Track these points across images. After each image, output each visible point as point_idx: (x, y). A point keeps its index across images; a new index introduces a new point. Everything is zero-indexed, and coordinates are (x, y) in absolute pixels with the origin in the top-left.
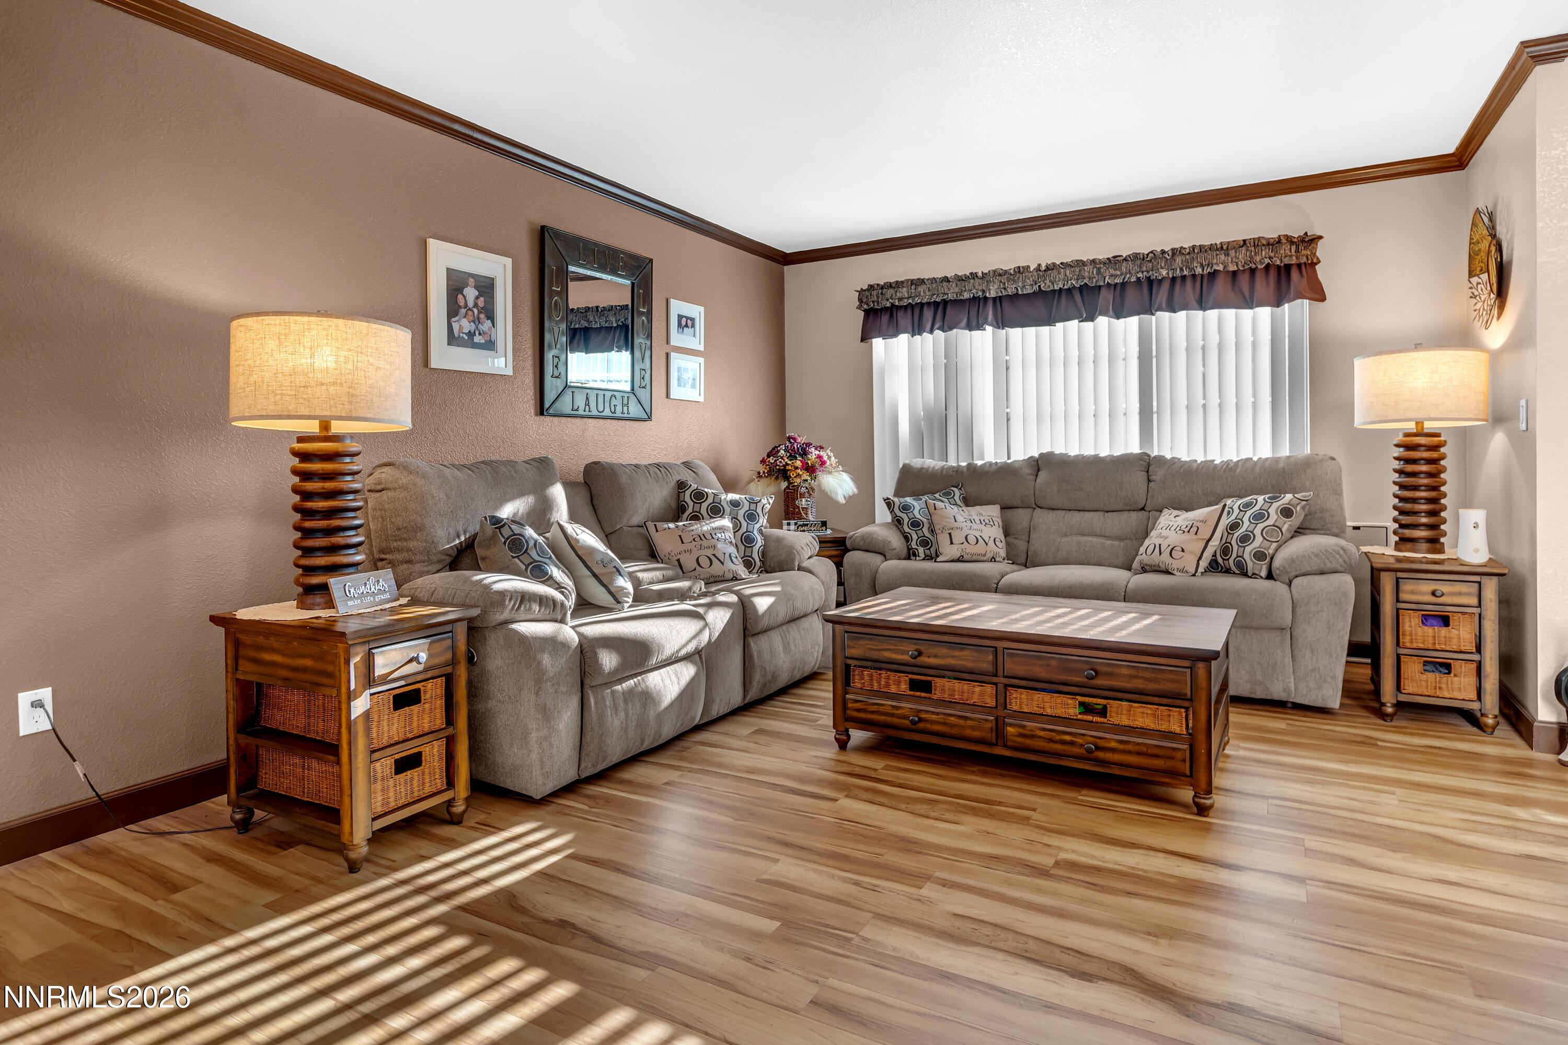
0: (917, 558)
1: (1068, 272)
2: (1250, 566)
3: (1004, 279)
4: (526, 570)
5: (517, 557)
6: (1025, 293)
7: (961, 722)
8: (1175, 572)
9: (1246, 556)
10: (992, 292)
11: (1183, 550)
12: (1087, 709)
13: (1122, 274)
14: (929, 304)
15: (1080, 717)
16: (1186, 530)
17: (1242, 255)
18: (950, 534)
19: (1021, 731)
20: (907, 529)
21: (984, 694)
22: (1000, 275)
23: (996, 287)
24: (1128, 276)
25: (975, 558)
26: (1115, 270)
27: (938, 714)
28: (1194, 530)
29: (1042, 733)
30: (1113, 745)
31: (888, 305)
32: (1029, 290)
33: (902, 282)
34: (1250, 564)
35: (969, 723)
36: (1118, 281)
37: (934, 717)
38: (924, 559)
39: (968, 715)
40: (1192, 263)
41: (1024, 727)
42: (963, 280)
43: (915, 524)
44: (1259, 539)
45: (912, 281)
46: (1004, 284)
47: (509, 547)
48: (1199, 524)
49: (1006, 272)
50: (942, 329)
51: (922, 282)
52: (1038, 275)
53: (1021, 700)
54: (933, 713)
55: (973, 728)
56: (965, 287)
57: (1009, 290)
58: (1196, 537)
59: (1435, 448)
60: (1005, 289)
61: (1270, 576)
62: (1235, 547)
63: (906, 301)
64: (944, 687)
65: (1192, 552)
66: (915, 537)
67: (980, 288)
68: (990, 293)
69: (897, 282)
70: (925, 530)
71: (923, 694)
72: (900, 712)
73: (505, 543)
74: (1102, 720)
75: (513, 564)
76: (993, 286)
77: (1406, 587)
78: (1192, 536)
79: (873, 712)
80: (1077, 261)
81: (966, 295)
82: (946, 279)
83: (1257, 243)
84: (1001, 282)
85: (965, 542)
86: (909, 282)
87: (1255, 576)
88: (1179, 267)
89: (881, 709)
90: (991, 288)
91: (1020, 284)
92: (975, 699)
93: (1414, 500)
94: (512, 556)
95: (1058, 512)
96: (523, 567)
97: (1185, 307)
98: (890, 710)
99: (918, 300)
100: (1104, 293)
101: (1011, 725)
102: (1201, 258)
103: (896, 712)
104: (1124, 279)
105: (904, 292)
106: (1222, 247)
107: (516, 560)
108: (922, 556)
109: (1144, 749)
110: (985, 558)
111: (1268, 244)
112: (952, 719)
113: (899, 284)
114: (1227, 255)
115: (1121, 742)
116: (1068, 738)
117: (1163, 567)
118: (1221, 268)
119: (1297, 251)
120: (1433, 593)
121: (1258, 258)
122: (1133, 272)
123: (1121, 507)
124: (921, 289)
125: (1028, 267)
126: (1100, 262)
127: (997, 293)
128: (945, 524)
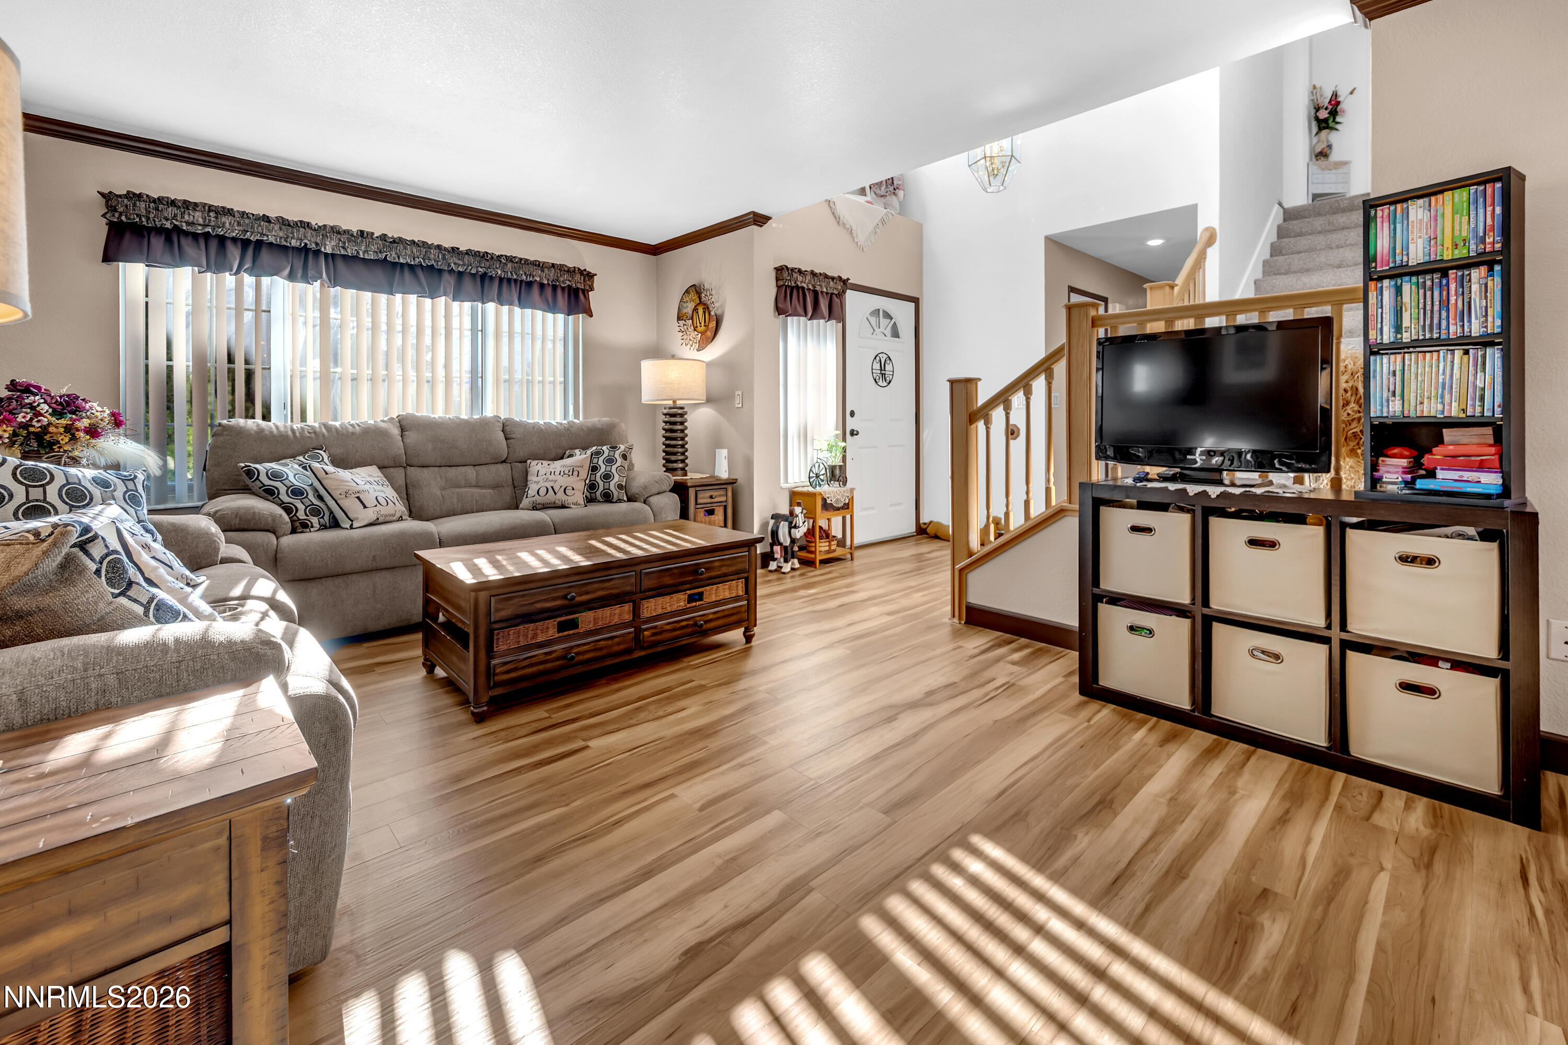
0: (312, 529)
1: (415, 250)
2: (616, 493)
3: (344, 238)
4: (146, 613)
5: (122, 594)
6: (366, 257)
7: (609, 642)
8: (571, 506)
9: (612, 488)
10: (327, 247)
11: (573, 489)
12: (691, 599)
13: (464, 265)
14: (234, 240)
15: (688, 606)
16: (570, 473)
17: (552, 274)
18: (358, 498)
19: (653, 631)
20: (285, 499)
21: (622, 613)
22: (339, 233)
23: (333, 243)
24: (470, 267)
25: (388, 519)
26: (459, 260)
27: (589, 643)
28: (576, 473)
29: (668, 627)
30: (711, 617)
31: (168, 225)
32: (371, 256)
33: (196, 204)
34: (616, 494)
35: (616, 640)
36: (460, 269)
37: (586, 648)
38: (319, 530)
39: (614, 634)
40: (519, 270)
41: (655, 627)
42: (289, 225)
43: (297, 492)
44: (617, 476)
45: (210, 206)
46: (344, 243)
47: (107, 579)
48: (579, 469)
49: (346, 232)
50: (251, 272)
51: (229, 212)
52: (384, 244)
53: (652, 607)
54: (584, 644)
55: (619, 644)
56: (293, 233)
57: (349, 250)
58: (579, 478)
59: (682, 415)
60: (343, 248)
61: (630, 500)
62: (601, 483)
63: (200, 228)
64: (587, 620)
65: (578, 490)
66: (301, 507)
67: (313, 240)
68: (325, 248)
69: (185, 202)
70: (311, 497)
71: (571, 632)
72: (553, 655)
73: (98, 572)
74: (701, 603)
75: (116, 609)
76: (330, 242)
77: (700, 495)
78: (574, 478)
79: (524, 667)
80: (423, 242)
81: (294, 243)
82: (266, 219)
83: (561, 268)
84: (340, 240)
85: (378, 504)
86: (207, 208)
87: (620, 501)
88: (509, 271)
89: (533, 660)
90: (328, 243)
91: (363, 248)
92: (616, 620)
93: (674, 446)
94: (113, 594)
95: (432, 469)
96: (140, 610)
97: (511, 303)
98: (542, 658)
99: (221, 232)
100: (446, 277)
101: (646, 629)
102: (526, 268)
103: (549, 657)
104: (466, 269)
105: (198, 216)
106: (539, 264)
107: (123, 600)
108: (317, 525)
109: (726, 613)
110: (394, 518)
111: (568, 271)
112: (602, 643)
113: (187, 205)
114: (543, 271)
115: (715, 613)
116: (684, 623)
117: (559, 503)
118: (538, 279)
119: (584, 280)
120: (711, 497)
121: (562, 279)
122: (473, 265)
123: (488, 460)
124: (227, 220)
125: (373, 234)
126: (445, 249)
127: (333, 249)
128: (348, 488)
